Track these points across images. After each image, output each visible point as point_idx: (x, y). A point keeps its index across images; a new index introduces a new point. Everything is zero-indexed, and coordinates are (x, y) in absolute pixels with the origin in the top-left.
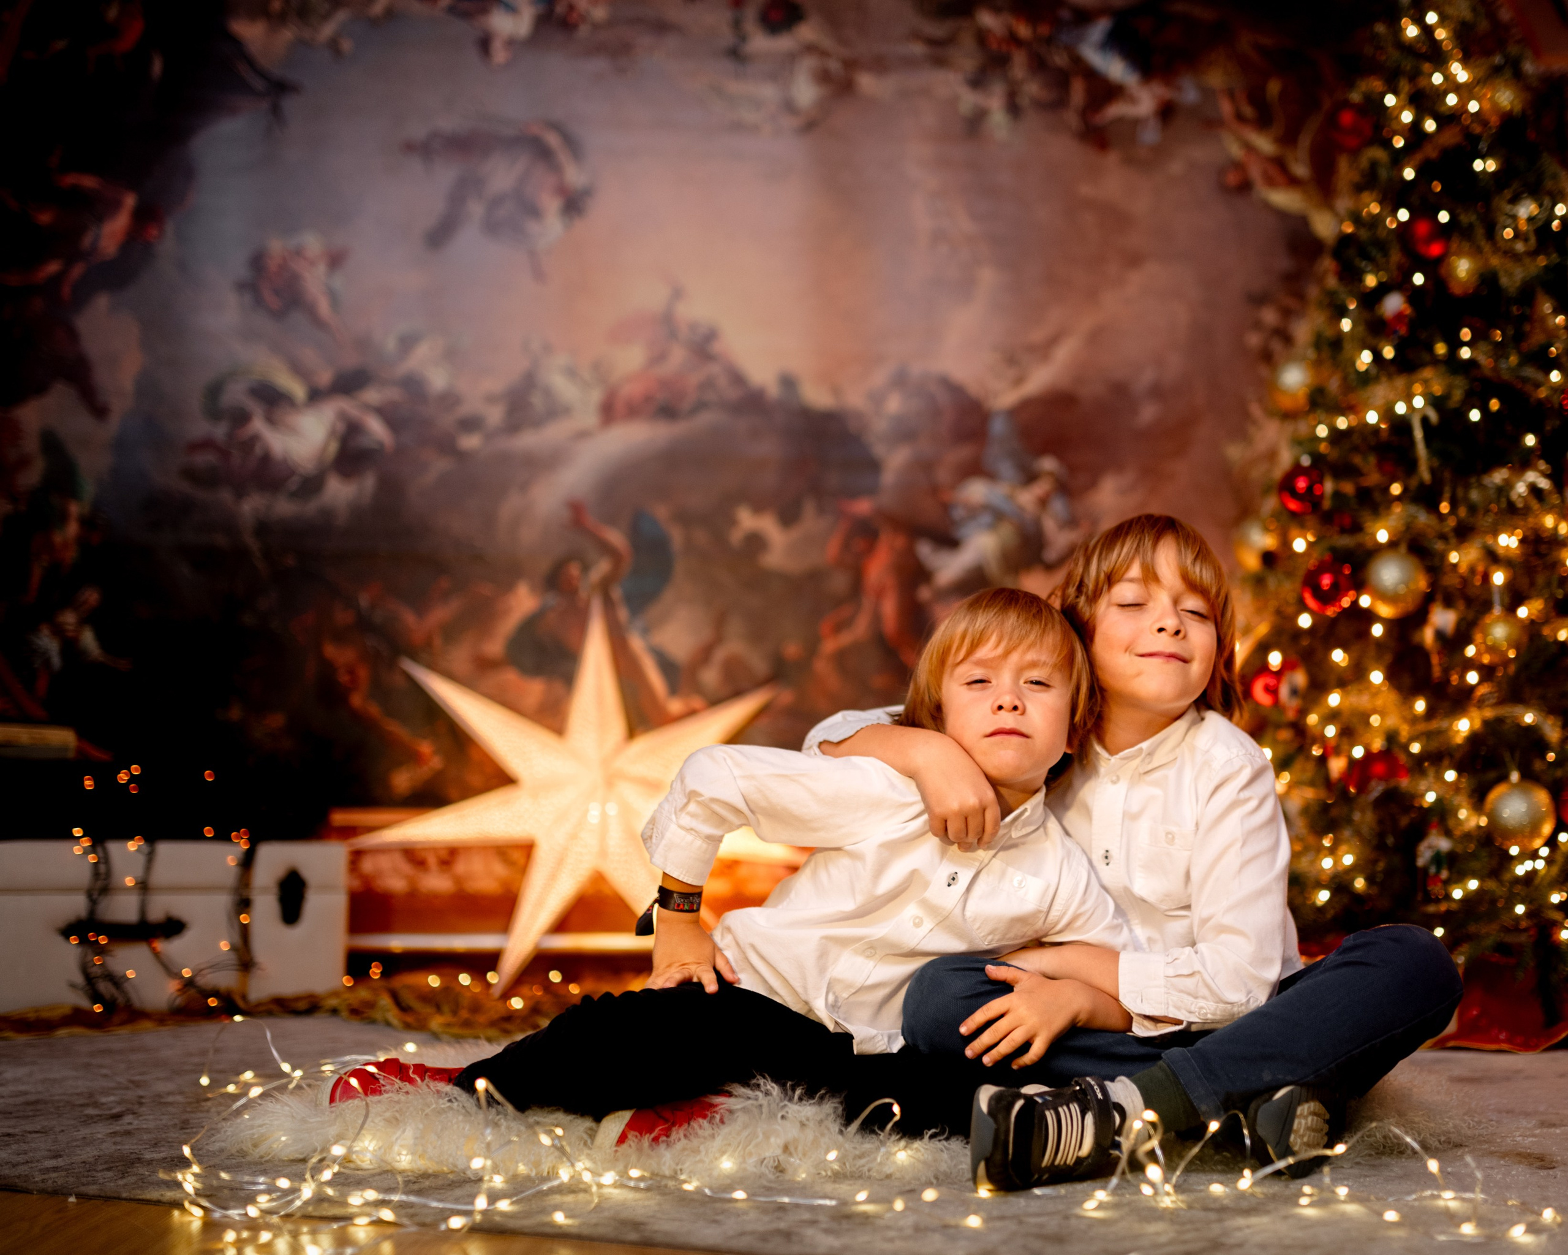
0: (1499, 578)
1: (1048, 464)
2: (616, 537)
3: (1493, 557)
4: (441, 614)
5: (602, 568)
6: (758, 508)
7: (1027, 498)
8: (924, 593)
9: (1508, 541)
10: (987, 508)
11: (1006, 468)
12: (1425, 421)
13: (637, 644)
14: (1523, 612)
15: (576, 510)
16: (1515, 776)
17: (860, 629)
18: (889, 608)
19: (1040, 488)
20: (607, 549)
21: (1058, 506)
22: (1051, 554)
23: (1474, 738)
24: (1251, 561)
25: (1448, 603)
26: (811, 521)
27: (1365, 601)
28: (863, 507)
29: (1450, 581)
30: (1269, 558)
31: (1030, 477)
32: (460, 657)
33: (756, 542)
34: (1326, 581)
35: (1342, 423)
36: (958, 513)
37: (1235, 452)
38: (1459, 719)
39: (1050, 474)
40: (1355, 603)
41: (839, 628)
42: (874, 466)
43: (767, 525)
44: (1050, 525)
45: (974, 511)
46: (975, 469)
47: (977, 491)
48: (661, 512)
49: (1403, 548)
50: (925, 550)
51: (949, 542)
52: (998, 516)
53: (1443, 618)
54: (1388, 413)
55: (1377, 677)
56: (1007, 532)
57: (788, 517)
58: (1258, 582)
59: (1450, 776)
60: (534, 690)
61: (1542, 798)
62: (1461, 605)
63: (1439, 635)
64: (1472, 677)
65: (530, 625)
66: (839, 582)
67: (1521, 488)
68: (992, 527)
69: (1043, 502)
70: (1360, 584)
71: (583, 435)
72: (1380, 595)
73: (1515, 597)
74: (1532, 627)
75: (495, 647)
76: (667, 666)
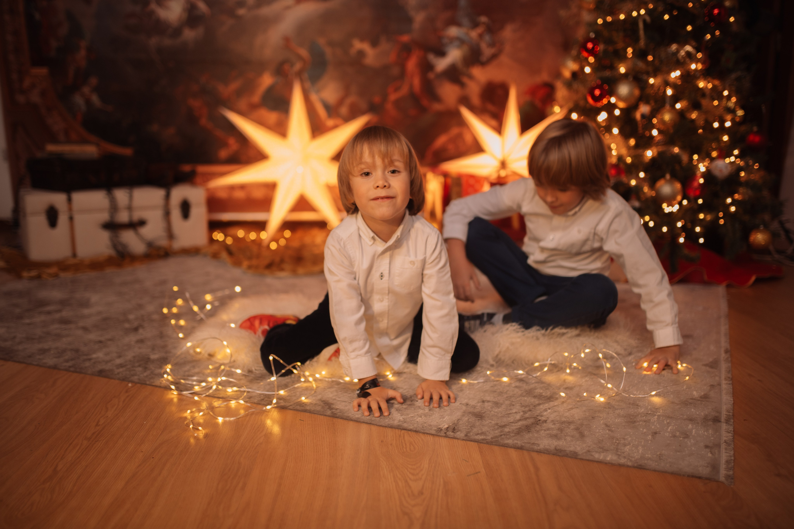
0: (669, 92)
1: (483, 19)
2: (304, 52)
3: (667, 83)
4: (234, 86)
5: (298, 66)
6: (362, 40)
7: (474, 34)
8: (431, 76)
9: (675, 74)
10: (458, 39)
11: (465, 21)
12: (645, 21)
13: (314, 97)
14: (678, 106)
15: (287, 40)
16: (668, 176)
17: (404, 90)
18: (417, 82)
19: (480, 30)
20: (300, 58)
21: (487, 38)
22: (484, 58)
23: (653, 159)
24: (567, 74)
25: (647, 102)
26: (385, 45)
27: (613, 100)
28: (405, 38)
29: (650, 91)
30: (575, 75)
31: (475, 25)
32: (243, 104)
33: (361, 54)
34: (597, 92)
35: (609, 19)
36: (445, 41)
37: (563, 13)
38: (648, 150)
39: (484, 23)
40: (609, 102)
41: (397, 89)
42: (409, 20)
43: (365, 46)
44: (483, 46)
45: (452, 40)
46: (453, 22)
47: (453, 31)
48: (321, 41)
49: (631, 79)
50: (431, 57)
51: (441, 53)
52: (461, 42)
53: (644, 109)
54: (629, 15)
55: (615, 131)
56: (466, 48)
57: (374, 43)
58: (569, 85)
59: (642, 175)
60: (272, 117)
61: (678, 186)
62: (652, 103)
63: (643, 116)
64: (655, 132)
65: (270, 90)
66: (395, 71)
67: (682, 53)
68: (459, 47)
69: (481, 36)
70: (612, 93)
71: (288, 8)
72: (619, 98)
73: (675, 99)
74: (681, 114)
75: (256, 98)
76: (327, 107)
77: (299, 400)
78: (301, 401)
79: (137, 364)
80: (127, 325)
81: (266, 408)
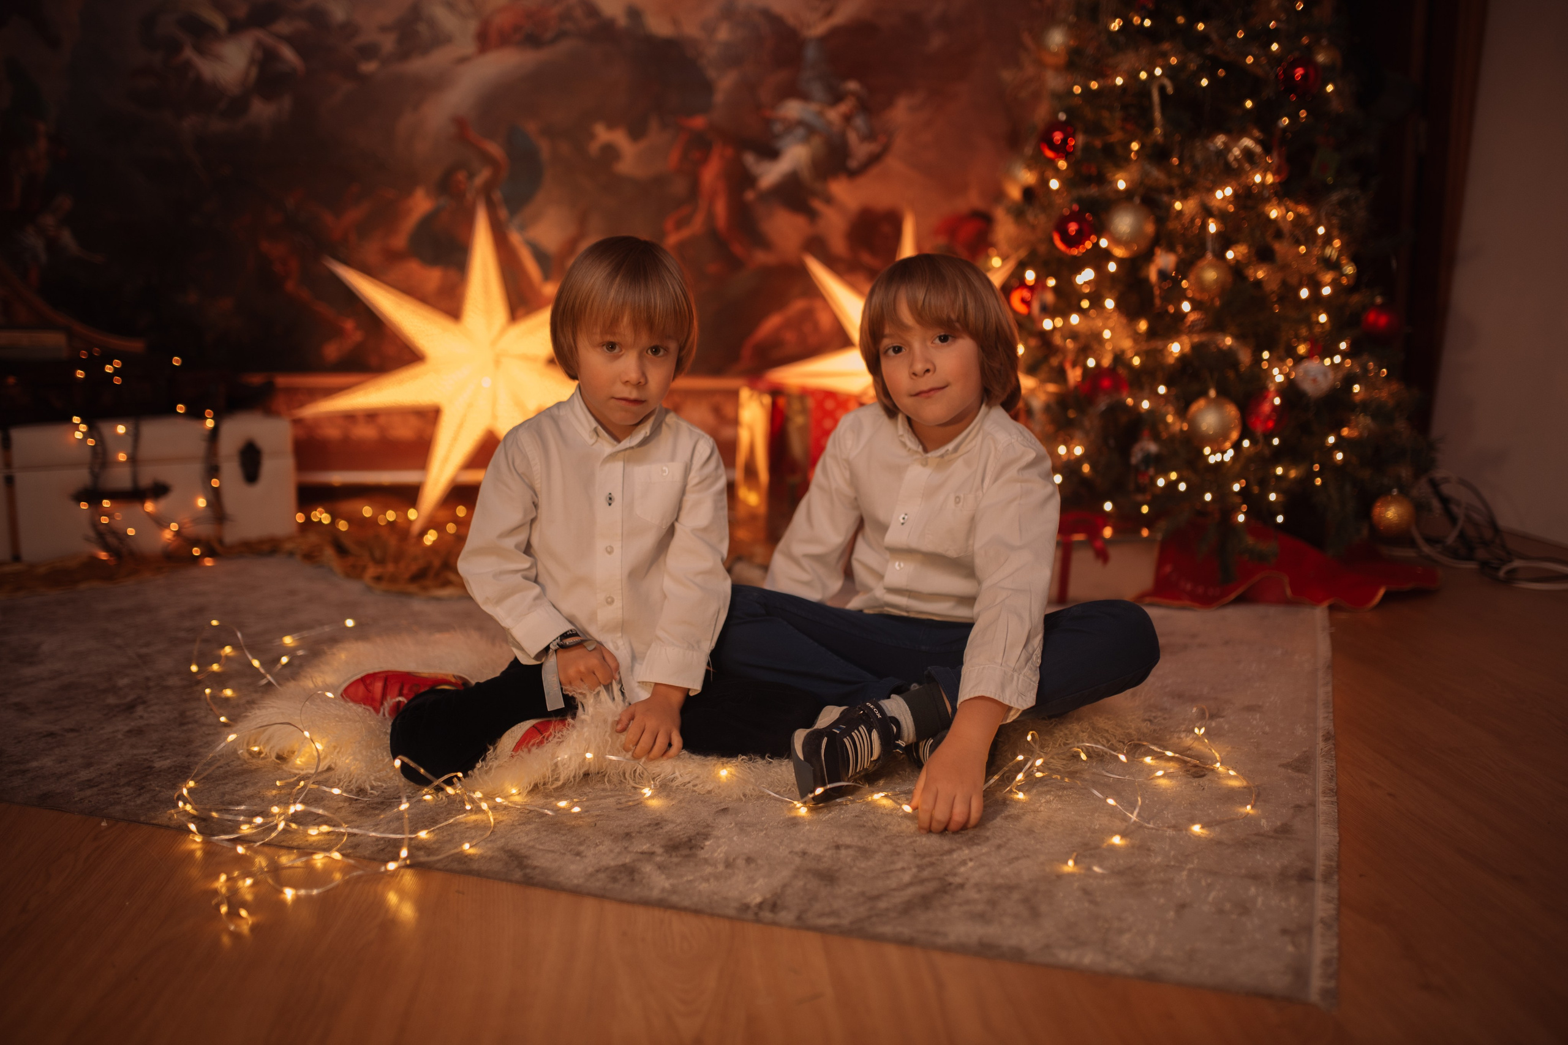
0: (1212, 228)
1: (852, 85)
2: (494, 149)
3: (1207, 212)
4: (354, 215)
5: (483, 175)
6: (611, 125)
7: (834, 115)
8: (750, 196)
9: (1224, 193)
10: (800, 123)
11: (817, 89)
12: (1162, 89)
13: (516, 238)
14: (1230, 255)
15: (460, 123)
16: (1212, 393)
17: (698, 224)
18: (721, 208)
19: (844, 107)
20: (487, 159)
21: (859, 122)
22: (853, 164)
23: (1183, 358)
24: (1015, 193)
25: (1170, 248)
26: (656, 136)
27: (1104, 243)
28: (698, 122)
29: (1173, 225)
30: (1029, 193)
31: (837, 98)
32: (371, 251)
33: (610, 152)
34: (1073, 228)
35: (1094, 85)
36: (778, 128)
37: (1007, 75)
38: (1173, 343)
39: (853, 94)
40: (1096, 245)
41: (680, 225)
42: (708, 87)
43: (619, 138)
44: (852, 137)
45: (792, 126)
46: (793, 91)
47: (793, 109)
48: (531, 127)
49: (1137, 200)
50: (749, 159)
51: (771, 153)
52: (810, 130)
53: (1165, 260)
54: (1132, 76)
55: (1110, 304)
56: (816, 141)
57: (636, 133)
58: (1018, 213)
59: (1162, 390)
60: (433, 277)
61: (1232, 411)
62: (1180, 249)
63: (1163, 274)
64: (1186, 307)
65: (427, 221)
66: (679, 187)
67: (1236, 152)
68: (806, 140)
69: (847, 118)
70: (1101, 229)
71: (463, 60)
72: (1116, 240)
73: (1225, 240)
74: (1237, 270)
75: (400, 241)
76: (541, 256)
77: (459, 850)
78: (462, 852)
79: (123, 781)
80: (111, 700)
81: (386, 868)
